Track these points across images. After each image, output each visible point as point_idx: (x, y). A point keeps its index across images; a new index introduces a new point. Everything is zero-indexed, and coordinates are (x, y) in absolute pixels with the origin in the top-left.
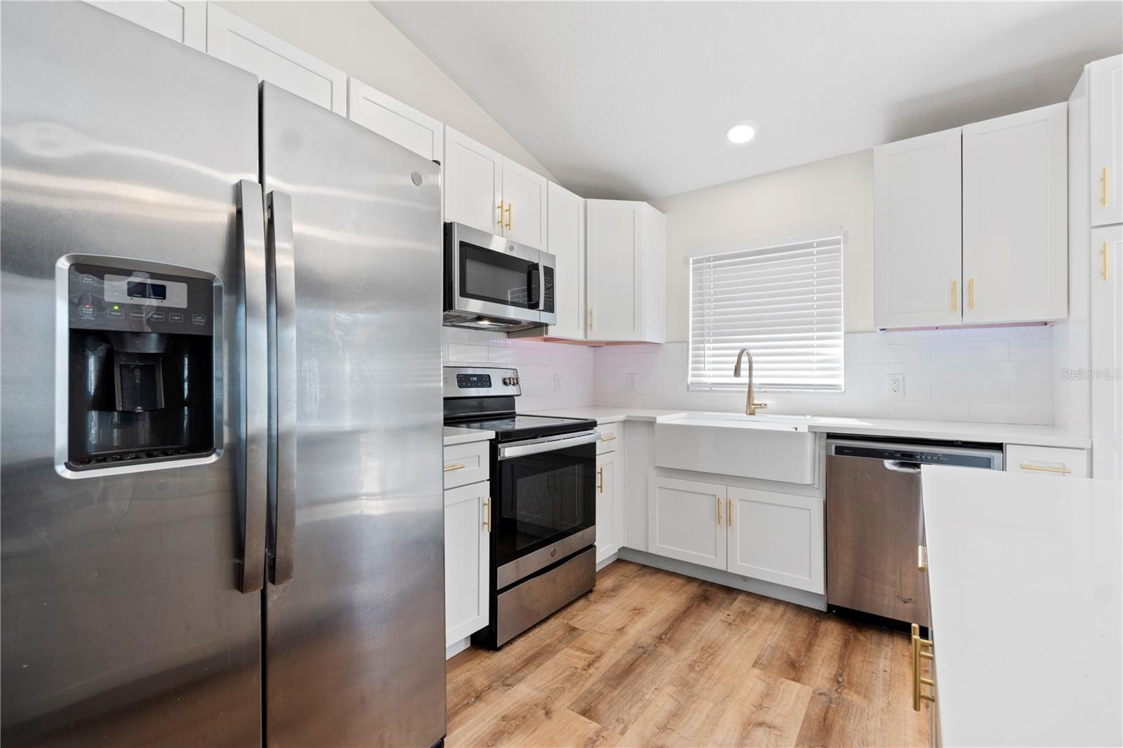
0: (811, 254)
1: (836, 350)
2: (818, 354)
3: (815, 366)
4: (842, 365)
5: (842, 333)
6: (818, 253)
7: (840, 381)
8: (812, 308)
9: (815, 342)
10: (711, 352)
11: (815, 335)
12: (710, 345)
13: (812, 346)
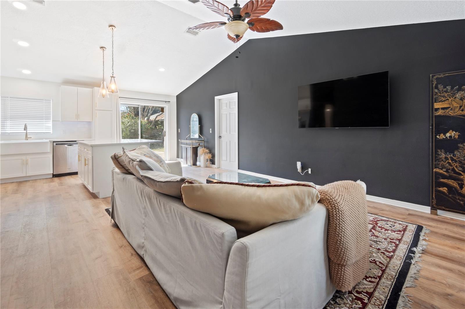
0: (43, 102)
1: (50, 124)
2: (45, 125)
3: (44, 128)
4: (52, 128)
5: (51, 121)
6: (45, 102)
7: (51, 131)
8: (43, 114)
9: (44, 123)
10: (9, 124)
11: (44, 121)
12: (8, 122)
13: (43, 123)
